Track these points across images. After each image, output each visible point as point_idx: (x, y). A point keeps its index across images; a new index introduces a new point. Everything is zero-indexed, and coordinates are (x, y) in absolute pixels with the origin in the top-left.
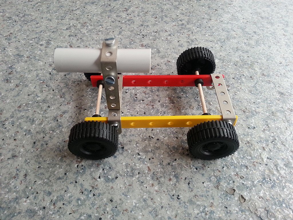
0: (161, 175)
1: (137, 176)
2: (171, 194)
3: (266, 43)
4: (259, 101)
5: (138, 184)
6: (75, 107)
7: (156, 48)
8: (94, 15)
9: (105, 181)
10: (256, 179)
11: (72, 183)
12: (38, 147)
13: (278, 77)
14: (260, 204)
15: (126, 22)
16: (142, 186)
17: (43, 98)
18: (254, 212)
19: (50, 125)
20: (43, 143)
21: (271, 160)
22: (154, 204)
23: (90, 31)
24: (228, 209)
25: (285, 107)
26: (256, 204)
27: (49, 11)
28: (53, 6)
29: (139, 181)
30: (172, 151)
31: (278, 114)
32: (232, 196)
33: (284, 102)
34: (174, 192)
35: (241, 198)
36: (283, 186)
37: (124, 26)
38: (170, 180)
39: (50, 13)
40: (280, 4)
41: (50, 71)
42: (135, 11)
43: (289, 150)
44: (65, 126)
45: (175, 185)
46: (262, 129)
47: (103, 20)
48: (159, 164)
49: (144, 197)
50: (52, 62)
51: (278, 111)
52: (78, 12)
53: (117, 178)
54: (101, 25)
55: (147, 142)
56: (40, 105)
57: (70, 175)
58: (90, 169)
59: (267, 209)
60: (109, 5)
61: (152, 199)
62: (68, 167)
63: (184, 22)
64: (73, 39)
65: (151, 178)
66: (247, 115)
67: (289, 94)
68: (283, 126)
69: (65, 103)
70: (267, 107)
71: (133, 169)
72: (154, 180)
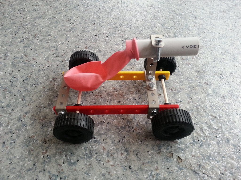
0: (114, 152)
1: (95, 156)
2: (124, 166)
3: (182, 34)
4: (182, 80)
5: (97, 162)
6: (36, 107)
7: (98, 48)
8: (43, 27)
9: (68, 165)
10: (188, 142)
11: (41, 171)
12: (7, 146)
13: (194, 59)
14: (193, 161)
15: (70, 30)
16: (100, 164)
17: (7, 103)
18: (189, 168)
19: (16, 125)
20: (12, 142)
21: (197, 125)
22: (111, 177)
23: (41, 40)
24: (170, 169)
25: (202, 82)
26: (191, 161)
27: (3, 28)
28: (7, 23)
29: (97, 160)
30: (120, 131)
31: (198, 88)
32: (172, 159)
33: (201, 78)
34: (126, 163)
35: (178, 159)
36: (209, 144)
37: (69, 33)
38: (122, 154)
39: (4, 30)
40: (188, 2)
41: (11, 79)
42: (76, 20)
43: (210, 115)
44: (28, 124)
45: (126, 158)
46: (187, 102)
47: (51, 30)
48: (112, 143)
49: (103, 172)
50: (11, 72)
51: (197, 86)
52: (29, 26)
53: (78, 160)
54: (49, 35)
55: (99, 126)
56: (5, 110)
57: (38, 165)
58: (54, 157)
59: (199, 164)
60: (55, 18)
61: (109, 173)
62: (36, 159)
63: (117, 25)
64: (27, 50)
65: (106, 155)
66: (174, 92)
67: (204, 71)
68: (203, 97)
69: (26, 105)
70: (189, 84)
71: (91, 151)
72: (109, 157)
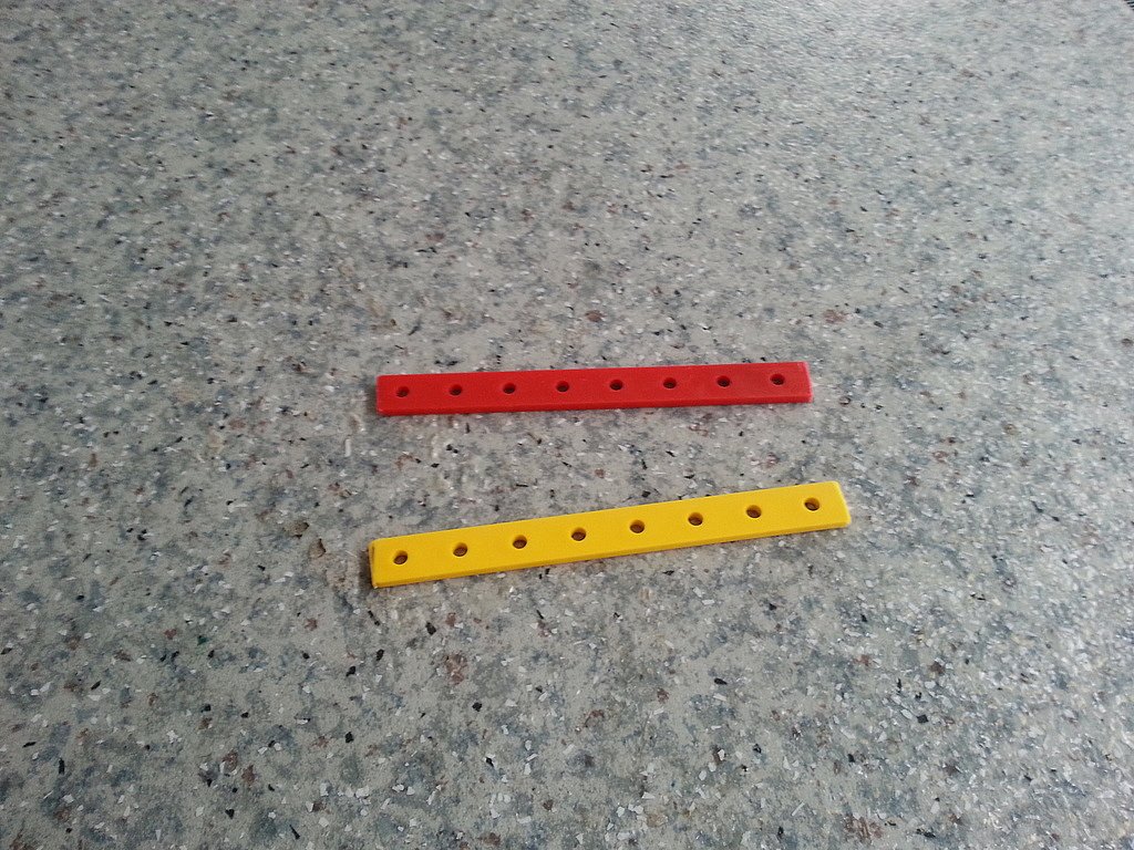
0: (120, 477)
1: (52, 478)
2: (125, 527)
5: (48, 497)
16: (54, 503)
18: (332, 585)
21: (455, 455)
22: (69, 548)
24: (265, 572)
29: (52, 490)
32: (294, 541)
34: (137, 521)
35: (314, 546)
38: (141, 490)
45: (149, 504)
48: (127, 449)
49: (52, 529)
51: (551, 318)
55: (117, 387)
61: (69, 536)
63: (399, 22)
65: (89, 483)
66: (451, 325)
71: (49, 458)
72: (95, 490)
